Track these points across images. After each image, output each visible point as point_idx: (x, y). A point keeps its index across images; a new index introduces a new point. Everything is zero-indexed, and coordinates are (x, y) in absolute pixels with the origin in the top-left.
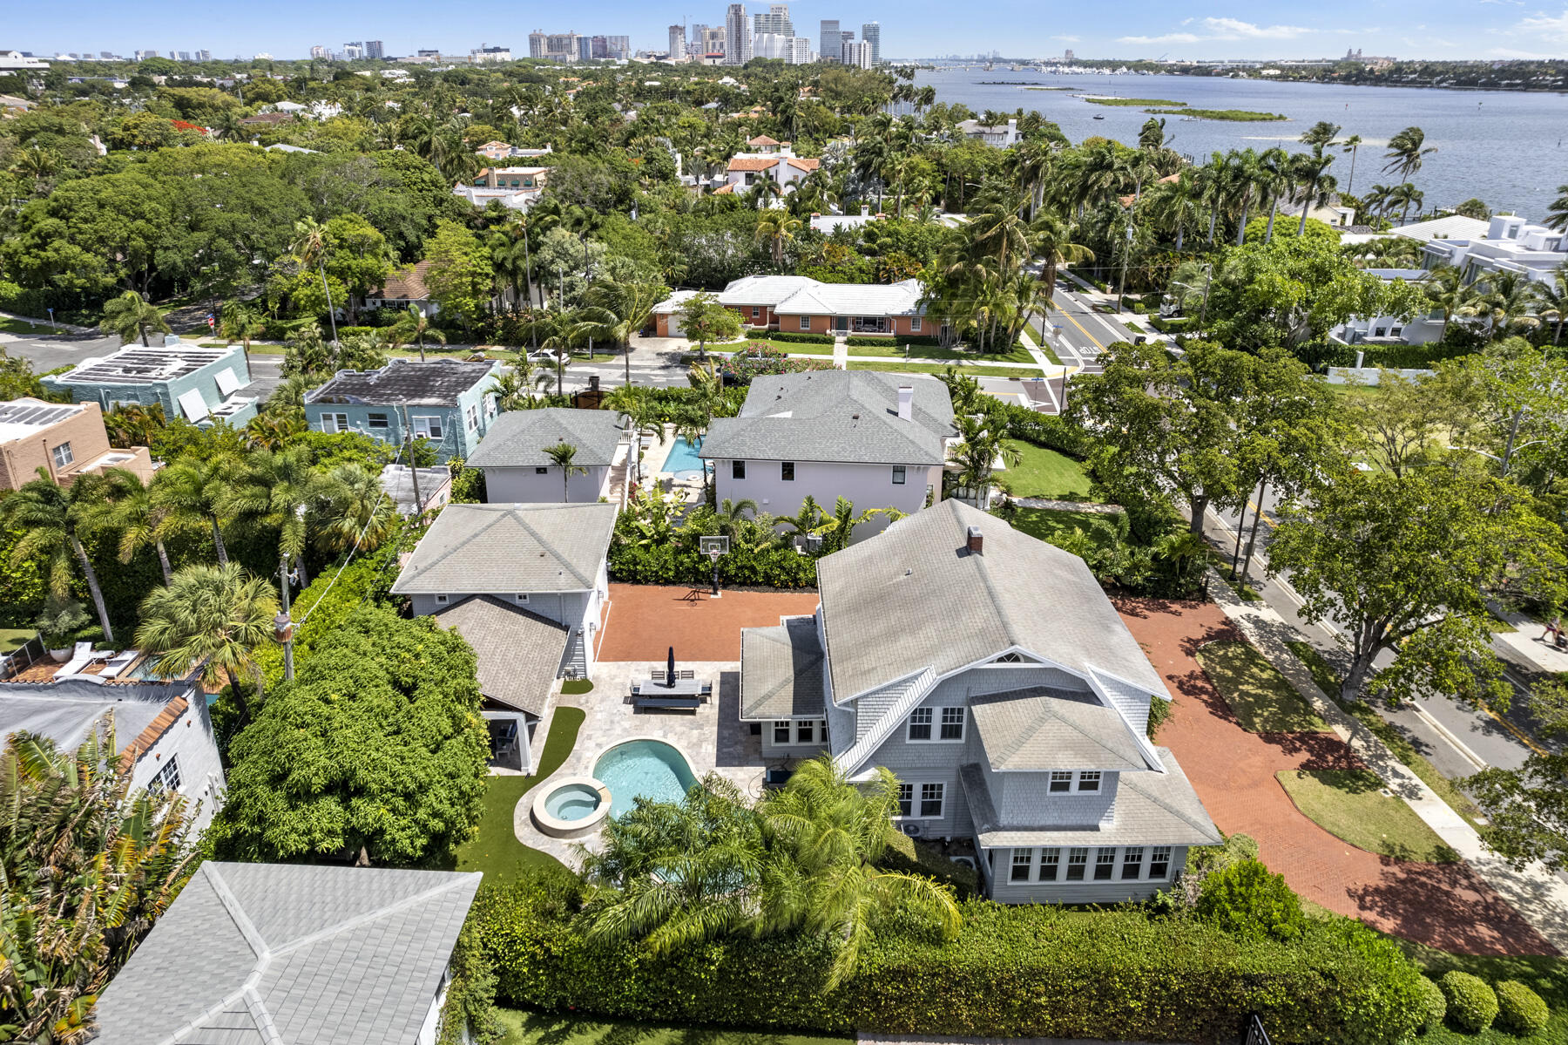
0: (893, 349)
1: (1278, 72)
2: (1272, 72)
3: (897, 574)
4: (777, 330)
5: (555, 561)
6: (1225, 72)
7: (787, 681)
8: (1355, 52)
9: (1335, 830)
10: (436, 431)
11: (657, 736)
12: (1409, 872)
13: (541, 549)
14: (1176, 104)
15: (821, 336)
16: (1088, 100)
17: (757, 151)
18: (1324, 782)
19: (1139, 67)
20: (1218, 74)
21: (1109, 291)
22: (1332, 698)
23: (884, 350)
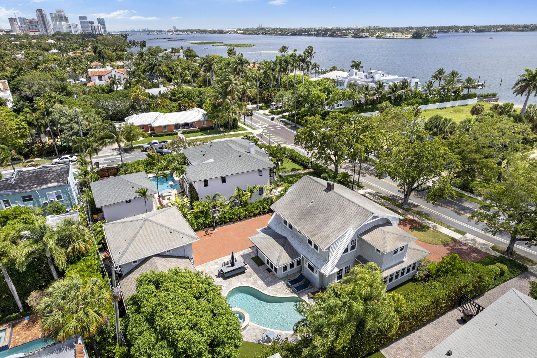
0: (200, 133)
1: (243, 32)
2: (241, 32)
3: (308, 204)
4: (154, 133)
5: (177, 233)
6: (227, 32)
7: (281, 250)
8: (260, 25)
9: (430, 242)
10: (59, 197)
11: (239, 285)
12: (451, 247)
13: (169, 230)
14: (220, 43)
15: (172, 133)
16: (191, 43)
17: (95, 68)
18: (418, 231)
19: (200, 31)
20: (225, 33)
21: (250, 104)
22: (402, 208)
23: (197, 134)
